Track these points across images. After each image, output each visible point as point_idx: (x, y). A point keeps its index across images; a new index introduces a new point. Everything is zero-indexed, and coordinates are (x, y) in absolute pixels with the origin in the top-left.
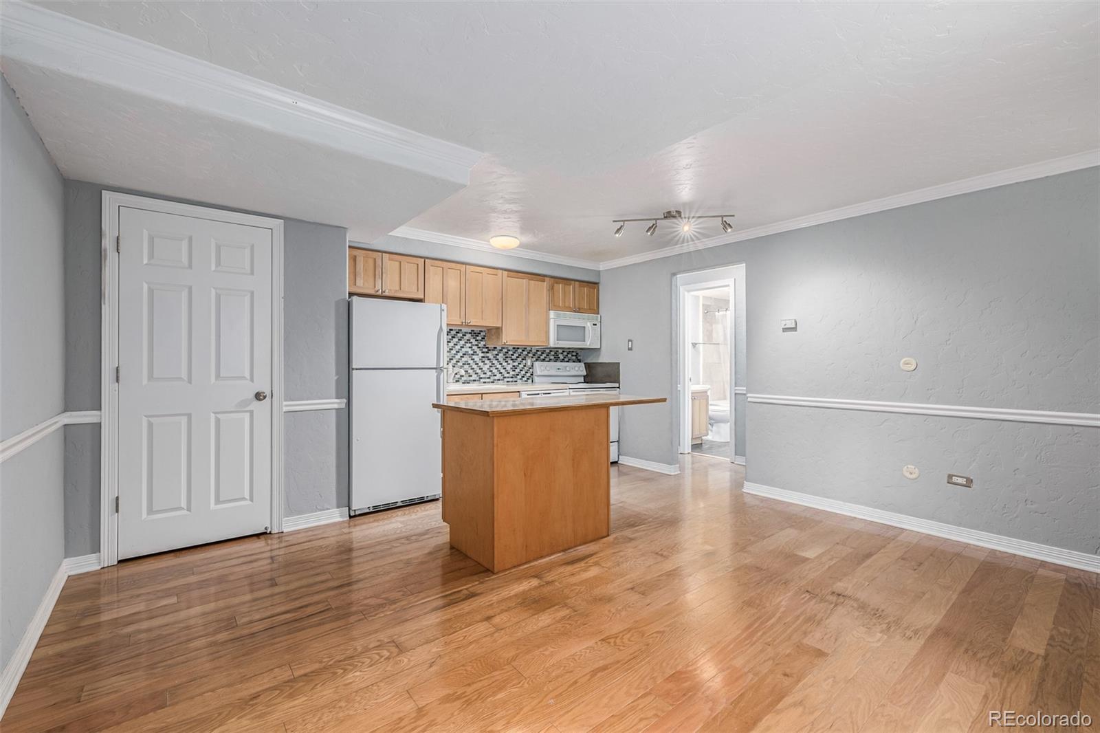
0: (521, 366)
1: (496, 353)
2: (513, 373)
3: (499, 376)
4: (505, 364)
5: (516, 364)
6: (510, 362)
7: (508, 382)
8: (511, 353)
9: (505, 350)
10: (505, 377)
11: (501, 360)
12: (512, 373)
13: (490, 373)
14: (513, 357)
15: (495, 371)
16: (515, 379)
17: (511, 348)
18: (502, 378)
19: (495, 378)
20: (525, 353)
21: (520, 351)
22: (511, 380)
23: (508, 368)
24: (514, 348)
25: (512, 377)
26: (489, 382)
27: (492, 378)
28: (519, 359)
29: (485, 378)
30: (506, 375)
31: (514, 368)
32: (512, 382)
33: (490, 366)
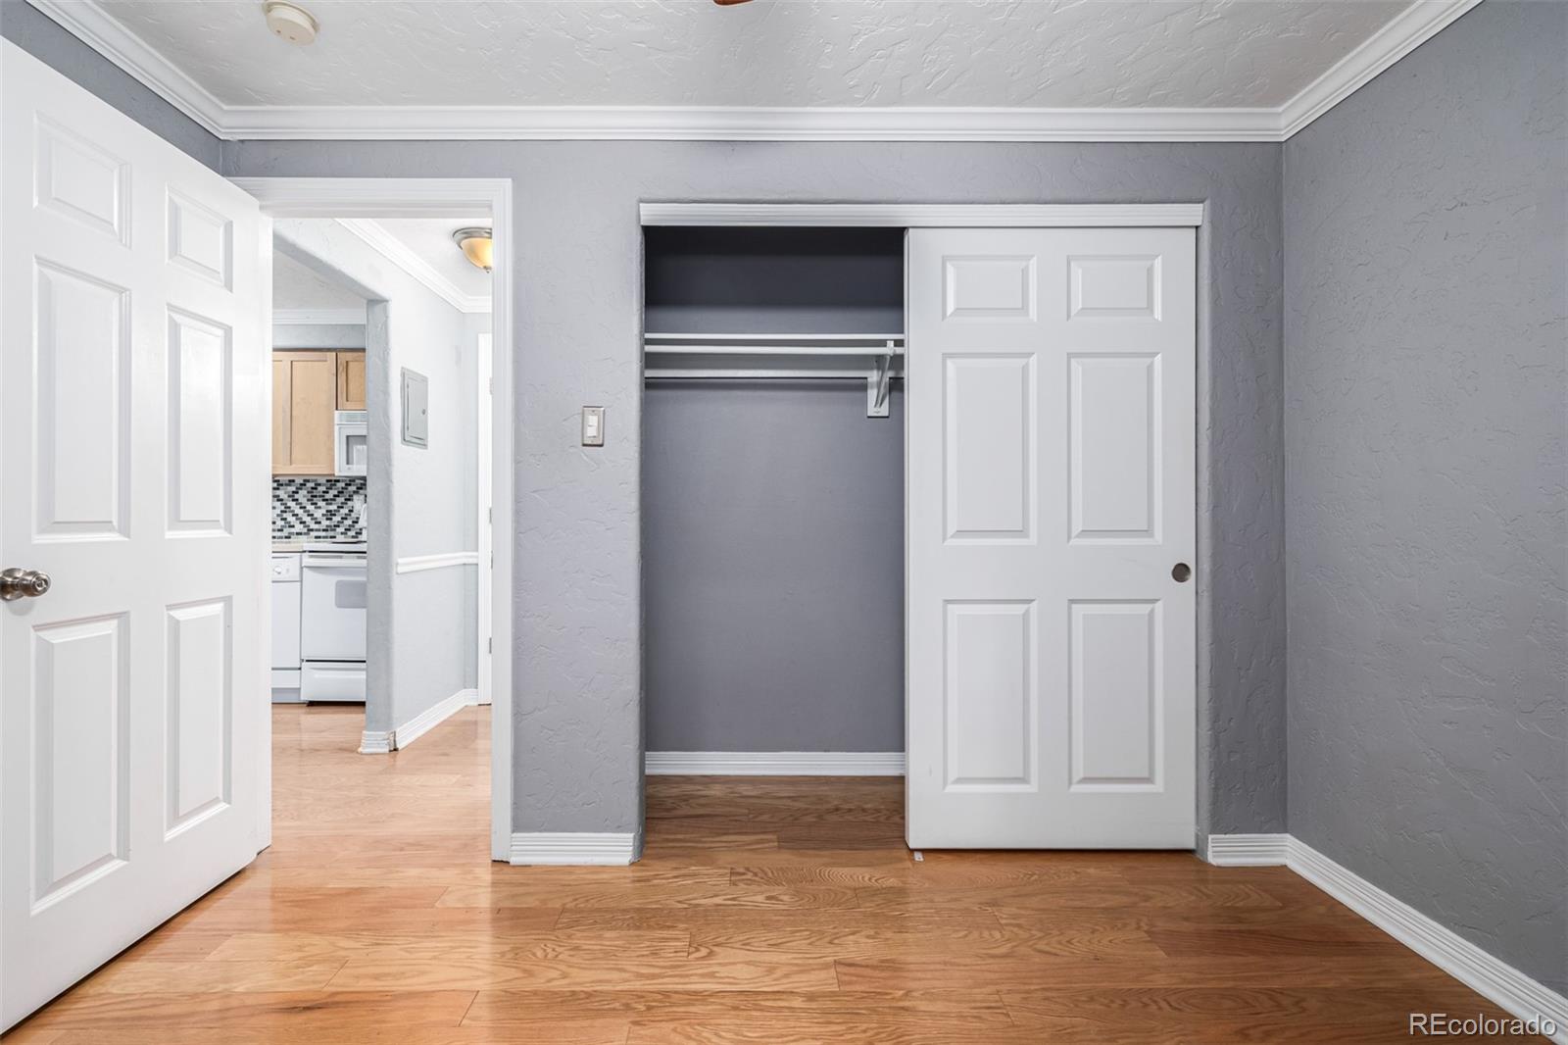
0: (344, 511)
1: (294, 489)
2: (328, 523)
3: (299, 528)
4: (310, 507)
5: (333, 507)
6: (321, 504)
7: (316, 537)
8: (322, 489)
9: (310, 485)
10: (312, 530)
11: (303, 501)
12: (325, 523)
13: (283, 523)
14: (327, 496)
15: (291, 519)
16: (332, 534)
17: (323, 480)
18: (305, 530)
19: (292, 530)
20: (353, 488)
21: (341, 485)
22: (323, 534)
23: (318, 514)
24: (328, 481)
25: (324, 530)
26: (281, 538)
27: (286, 532)
28: (341, 500)
29: (317, 530)
30: (313, 526)
31: (330, 515)
32: (324, 537)
33: (282, 511)
